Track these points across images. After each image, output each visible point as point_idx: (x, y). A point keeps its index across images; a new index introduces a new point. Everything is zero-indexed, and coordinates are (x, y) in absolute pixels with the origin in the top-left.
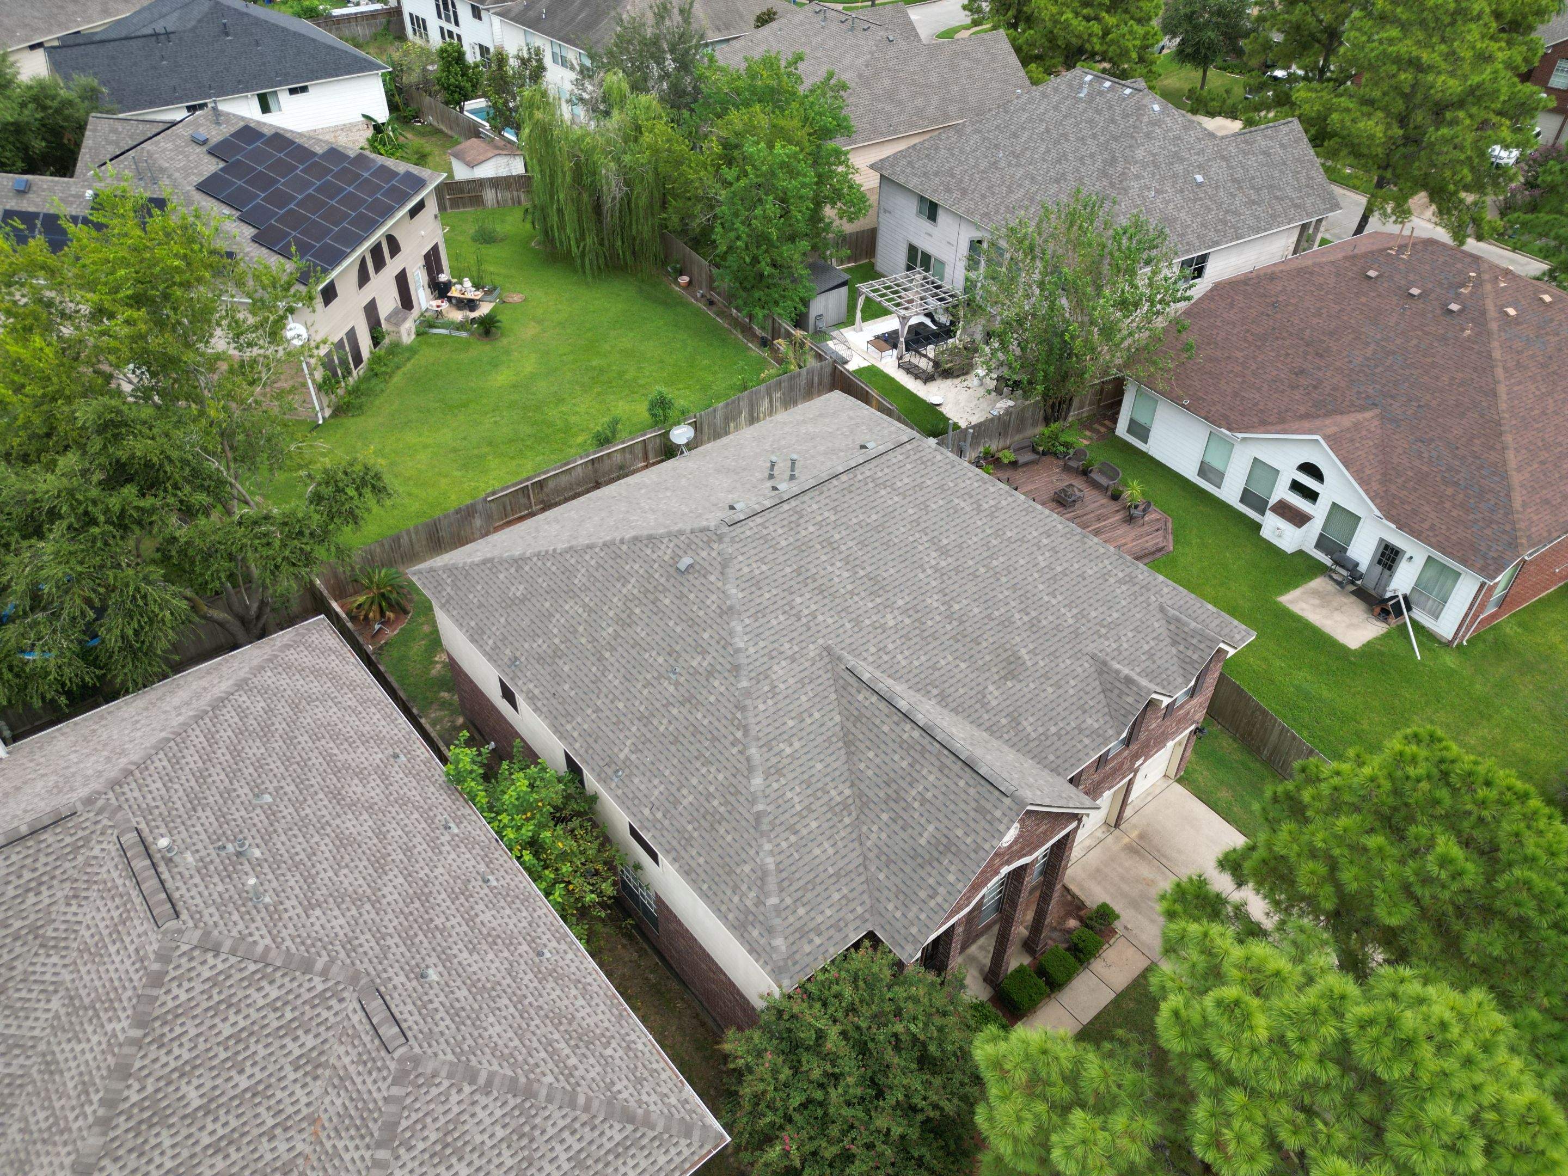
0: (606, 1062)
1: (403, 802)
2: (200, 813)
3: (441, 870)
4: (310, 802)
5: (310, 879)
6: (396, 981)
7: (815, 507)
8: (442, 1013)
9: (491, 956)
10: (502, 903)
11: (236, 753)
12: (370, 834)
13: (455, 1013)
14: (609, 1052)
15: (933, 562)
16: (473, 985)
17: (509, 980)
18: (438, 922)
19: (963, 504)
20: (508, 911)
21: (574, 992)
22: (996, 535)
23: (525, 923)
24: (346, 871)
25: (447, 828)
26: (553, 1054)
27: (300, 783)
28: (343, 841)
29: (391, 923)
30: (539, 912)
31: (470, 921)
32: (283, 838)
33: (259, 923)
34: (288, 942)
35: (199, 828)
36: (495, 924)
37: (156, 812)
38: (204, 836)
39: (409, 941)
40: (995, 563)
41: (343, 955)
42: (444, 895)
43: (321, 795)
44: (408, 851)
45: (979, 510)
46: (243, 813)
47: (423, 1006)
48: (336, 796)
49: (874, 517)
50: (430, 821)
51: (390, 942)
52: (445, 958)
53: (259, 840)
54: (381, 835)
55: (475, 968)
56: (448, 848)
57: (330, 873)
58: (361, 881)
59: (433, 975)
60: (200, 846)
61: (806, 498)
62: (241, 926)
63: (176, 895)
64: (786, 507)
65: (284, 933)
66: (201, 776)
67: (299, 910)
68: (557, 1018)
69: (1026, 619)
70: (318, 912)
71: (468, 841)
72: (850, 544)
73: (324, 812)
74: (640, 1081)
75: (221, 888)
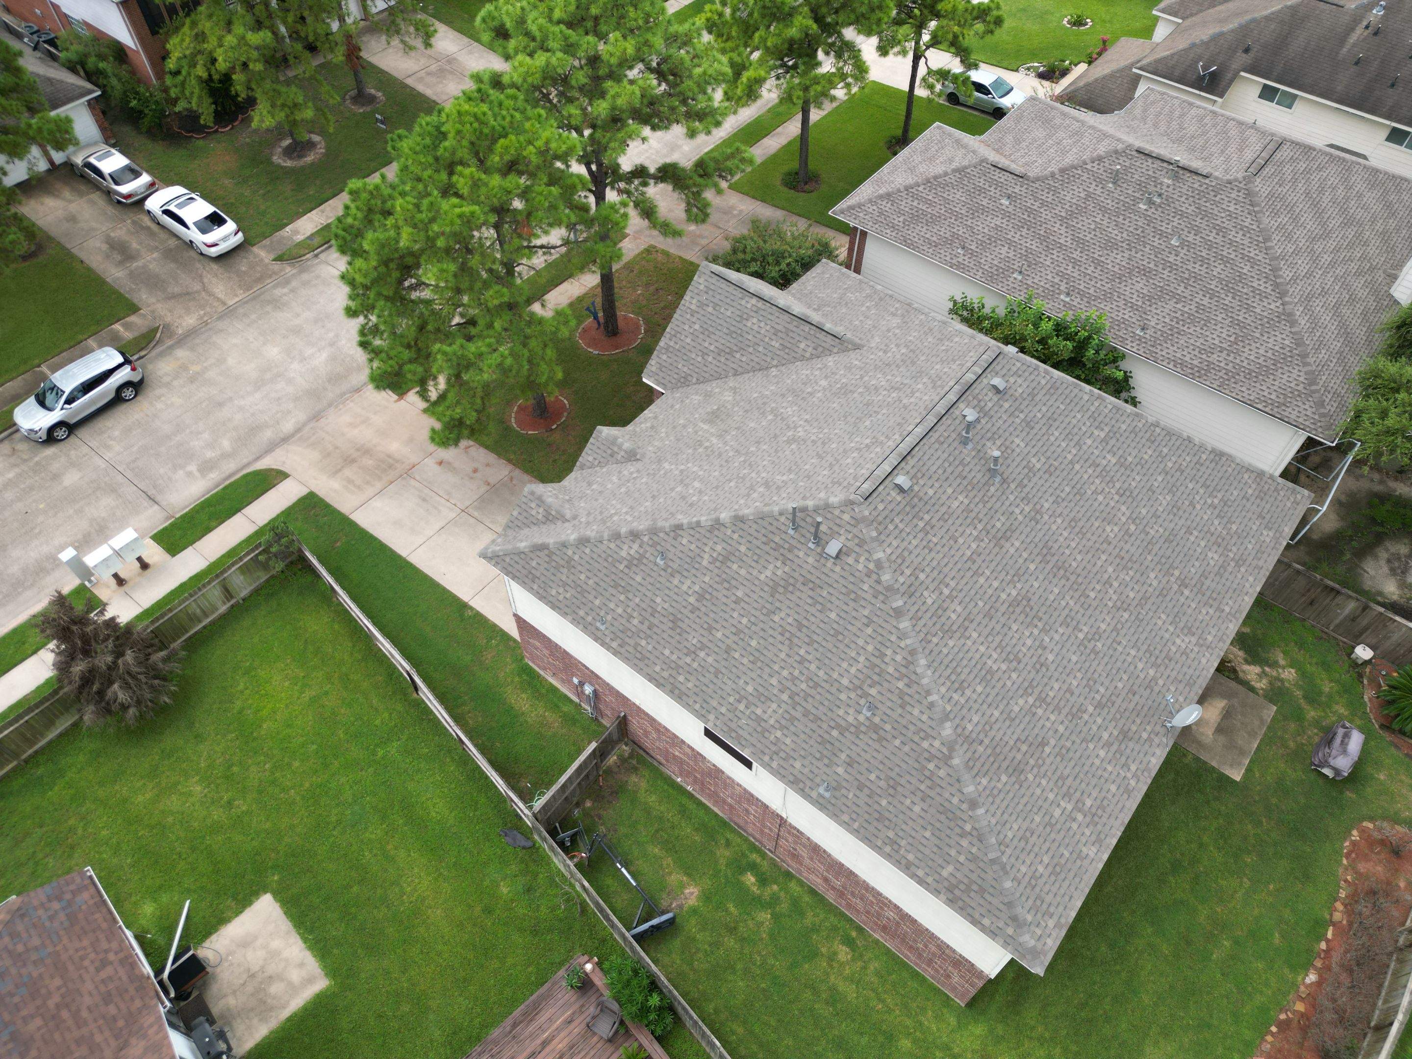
0: (900, 213)
1: (1107, 296)
2: (1193, 208)
3: (1048, 263)
4: (1152, 257)
5: (1104, 210)
6: (1018, 187)
7: (926, 398)
8: (986, 186)
9: (986, 231)
10: (1001, 265)
11: (1225, 261)
12: (1102, 259)
13: (981, 191)
14: (901, 219)
15: (800, 429)
16: (984, 210)
17: (969, 223)
18: (1025, 230)
19: (785, 478)
20: (995, 262)
21: (934, 239)
22: (743, 478)
23: (982, 261)
24: (1093, 227)
25: (1068, 294)
26: (926, 201)
27: (1172, 267)
28: (1111, 245)
29: (1045, 214)
30: (980, 274)
31: (1010, 243)
32: (1140, 224)
33: (1100, 171)
34: (1079, 172)
35: (1183, 199)
36: (997, 249)
37: (1212, 193)
38: (1175, 196)
39: (1030, 211)
40: (742, 459)
41: (1051, 183)
42: (1034, 247)
43: (1151, 266)
44: (1075, 263)
45: (767, 485)
46: (1175, 224)
47: (997, 185)
48: (1145, 272)
49: (868, 423)
50: (1082, 294)
51: (1037, 204)
52: (1006, 215)
53: (1149, 213)
54: (1097, 263)
55: (989, 219)
56: (1057, 280)
57: (1098, 220)
58: (1079, 226)
59: (1005, 202)
60: (1170, 189)
61: (937, 399)
62: (1106, 165)
63: (1150, 160)
64: (952, 383)
65: (1086, 175)
66: (1220, 230)
67: (1091, 190)
68: (934, 220)
69: (707, 444)
70: (1082, 195)
71: (1051, 294)
72: (880, 397)
73: (1139, 255)
74: (881, 213)
75: (1136, 176)
